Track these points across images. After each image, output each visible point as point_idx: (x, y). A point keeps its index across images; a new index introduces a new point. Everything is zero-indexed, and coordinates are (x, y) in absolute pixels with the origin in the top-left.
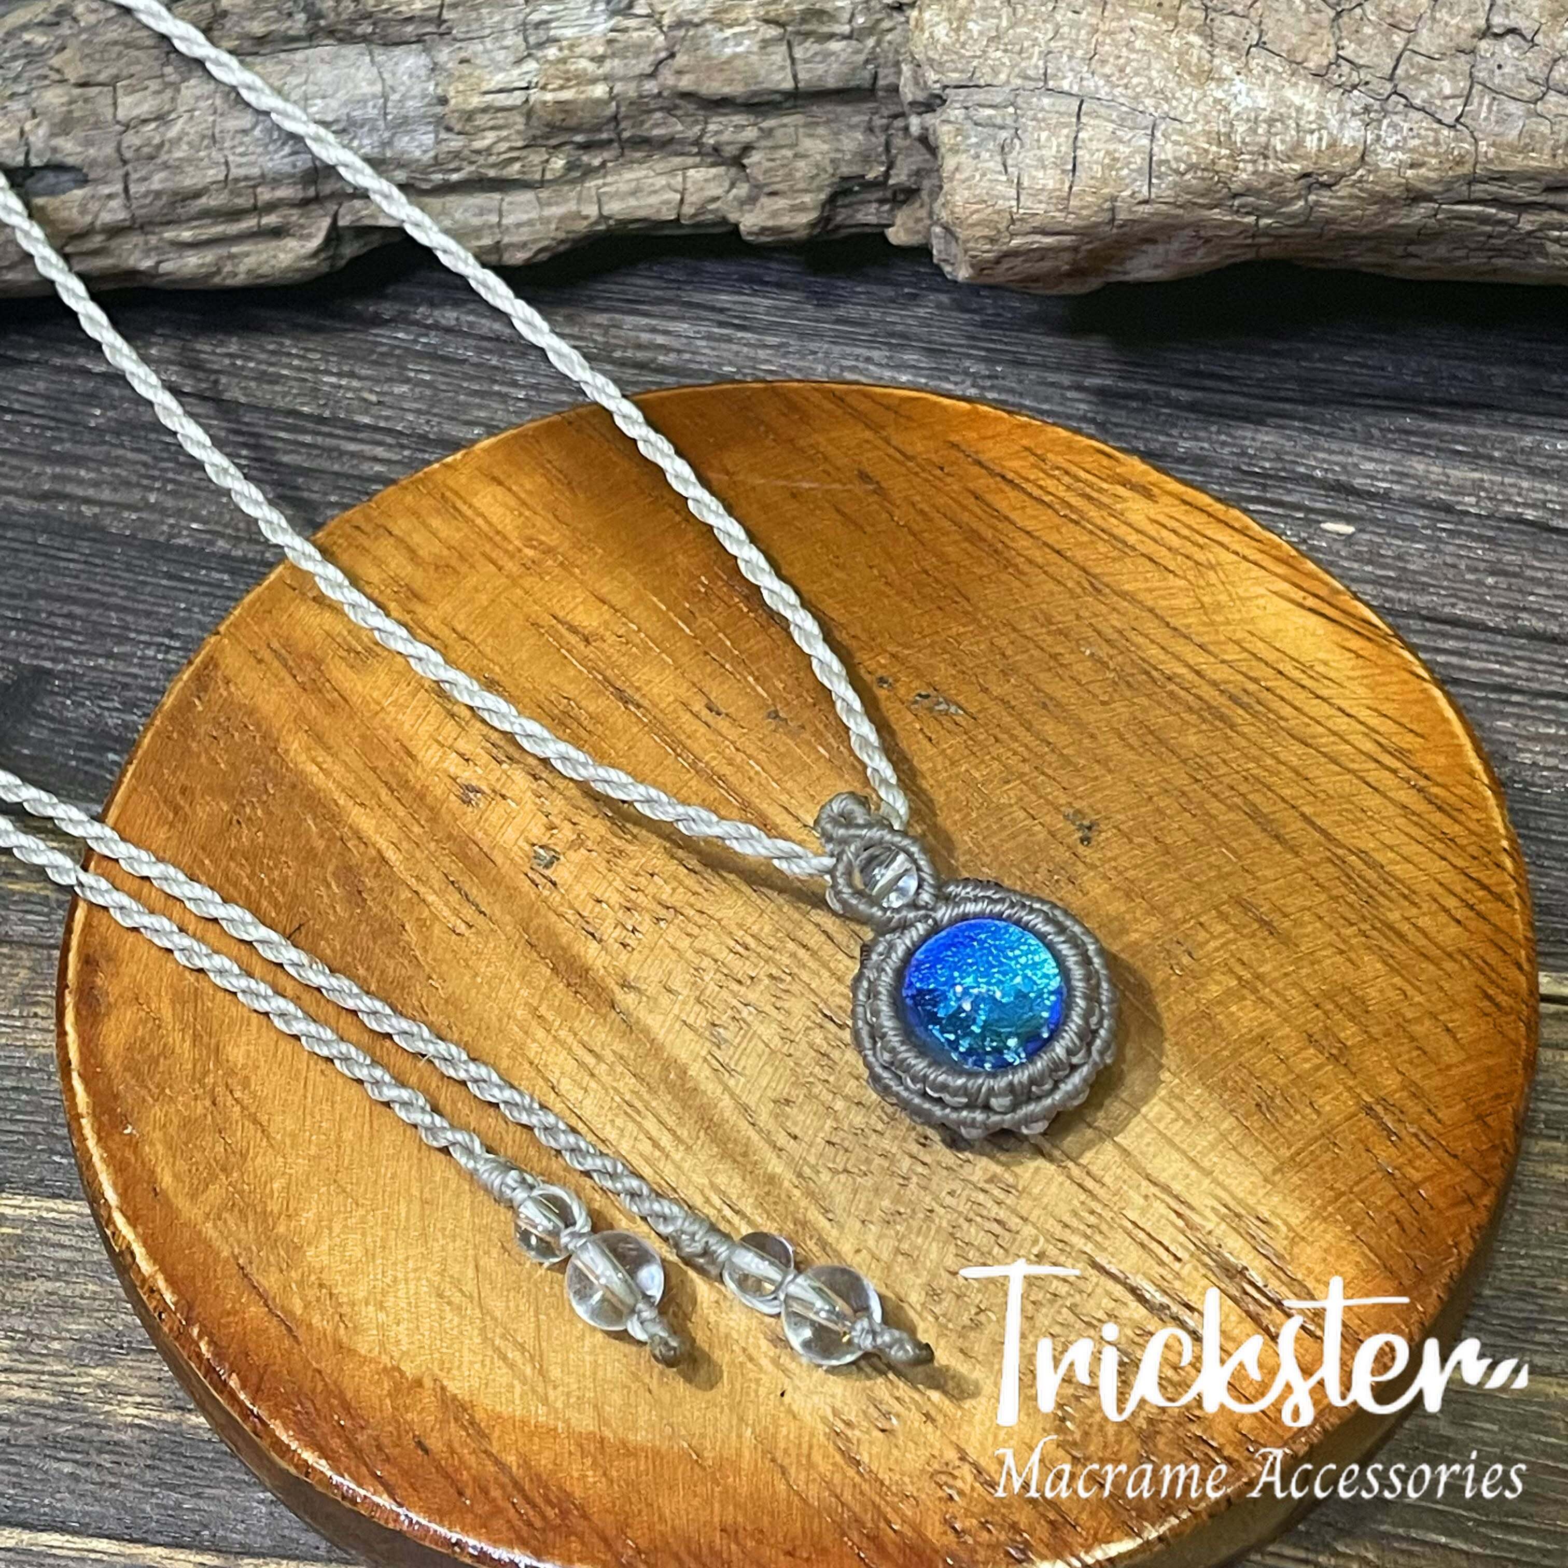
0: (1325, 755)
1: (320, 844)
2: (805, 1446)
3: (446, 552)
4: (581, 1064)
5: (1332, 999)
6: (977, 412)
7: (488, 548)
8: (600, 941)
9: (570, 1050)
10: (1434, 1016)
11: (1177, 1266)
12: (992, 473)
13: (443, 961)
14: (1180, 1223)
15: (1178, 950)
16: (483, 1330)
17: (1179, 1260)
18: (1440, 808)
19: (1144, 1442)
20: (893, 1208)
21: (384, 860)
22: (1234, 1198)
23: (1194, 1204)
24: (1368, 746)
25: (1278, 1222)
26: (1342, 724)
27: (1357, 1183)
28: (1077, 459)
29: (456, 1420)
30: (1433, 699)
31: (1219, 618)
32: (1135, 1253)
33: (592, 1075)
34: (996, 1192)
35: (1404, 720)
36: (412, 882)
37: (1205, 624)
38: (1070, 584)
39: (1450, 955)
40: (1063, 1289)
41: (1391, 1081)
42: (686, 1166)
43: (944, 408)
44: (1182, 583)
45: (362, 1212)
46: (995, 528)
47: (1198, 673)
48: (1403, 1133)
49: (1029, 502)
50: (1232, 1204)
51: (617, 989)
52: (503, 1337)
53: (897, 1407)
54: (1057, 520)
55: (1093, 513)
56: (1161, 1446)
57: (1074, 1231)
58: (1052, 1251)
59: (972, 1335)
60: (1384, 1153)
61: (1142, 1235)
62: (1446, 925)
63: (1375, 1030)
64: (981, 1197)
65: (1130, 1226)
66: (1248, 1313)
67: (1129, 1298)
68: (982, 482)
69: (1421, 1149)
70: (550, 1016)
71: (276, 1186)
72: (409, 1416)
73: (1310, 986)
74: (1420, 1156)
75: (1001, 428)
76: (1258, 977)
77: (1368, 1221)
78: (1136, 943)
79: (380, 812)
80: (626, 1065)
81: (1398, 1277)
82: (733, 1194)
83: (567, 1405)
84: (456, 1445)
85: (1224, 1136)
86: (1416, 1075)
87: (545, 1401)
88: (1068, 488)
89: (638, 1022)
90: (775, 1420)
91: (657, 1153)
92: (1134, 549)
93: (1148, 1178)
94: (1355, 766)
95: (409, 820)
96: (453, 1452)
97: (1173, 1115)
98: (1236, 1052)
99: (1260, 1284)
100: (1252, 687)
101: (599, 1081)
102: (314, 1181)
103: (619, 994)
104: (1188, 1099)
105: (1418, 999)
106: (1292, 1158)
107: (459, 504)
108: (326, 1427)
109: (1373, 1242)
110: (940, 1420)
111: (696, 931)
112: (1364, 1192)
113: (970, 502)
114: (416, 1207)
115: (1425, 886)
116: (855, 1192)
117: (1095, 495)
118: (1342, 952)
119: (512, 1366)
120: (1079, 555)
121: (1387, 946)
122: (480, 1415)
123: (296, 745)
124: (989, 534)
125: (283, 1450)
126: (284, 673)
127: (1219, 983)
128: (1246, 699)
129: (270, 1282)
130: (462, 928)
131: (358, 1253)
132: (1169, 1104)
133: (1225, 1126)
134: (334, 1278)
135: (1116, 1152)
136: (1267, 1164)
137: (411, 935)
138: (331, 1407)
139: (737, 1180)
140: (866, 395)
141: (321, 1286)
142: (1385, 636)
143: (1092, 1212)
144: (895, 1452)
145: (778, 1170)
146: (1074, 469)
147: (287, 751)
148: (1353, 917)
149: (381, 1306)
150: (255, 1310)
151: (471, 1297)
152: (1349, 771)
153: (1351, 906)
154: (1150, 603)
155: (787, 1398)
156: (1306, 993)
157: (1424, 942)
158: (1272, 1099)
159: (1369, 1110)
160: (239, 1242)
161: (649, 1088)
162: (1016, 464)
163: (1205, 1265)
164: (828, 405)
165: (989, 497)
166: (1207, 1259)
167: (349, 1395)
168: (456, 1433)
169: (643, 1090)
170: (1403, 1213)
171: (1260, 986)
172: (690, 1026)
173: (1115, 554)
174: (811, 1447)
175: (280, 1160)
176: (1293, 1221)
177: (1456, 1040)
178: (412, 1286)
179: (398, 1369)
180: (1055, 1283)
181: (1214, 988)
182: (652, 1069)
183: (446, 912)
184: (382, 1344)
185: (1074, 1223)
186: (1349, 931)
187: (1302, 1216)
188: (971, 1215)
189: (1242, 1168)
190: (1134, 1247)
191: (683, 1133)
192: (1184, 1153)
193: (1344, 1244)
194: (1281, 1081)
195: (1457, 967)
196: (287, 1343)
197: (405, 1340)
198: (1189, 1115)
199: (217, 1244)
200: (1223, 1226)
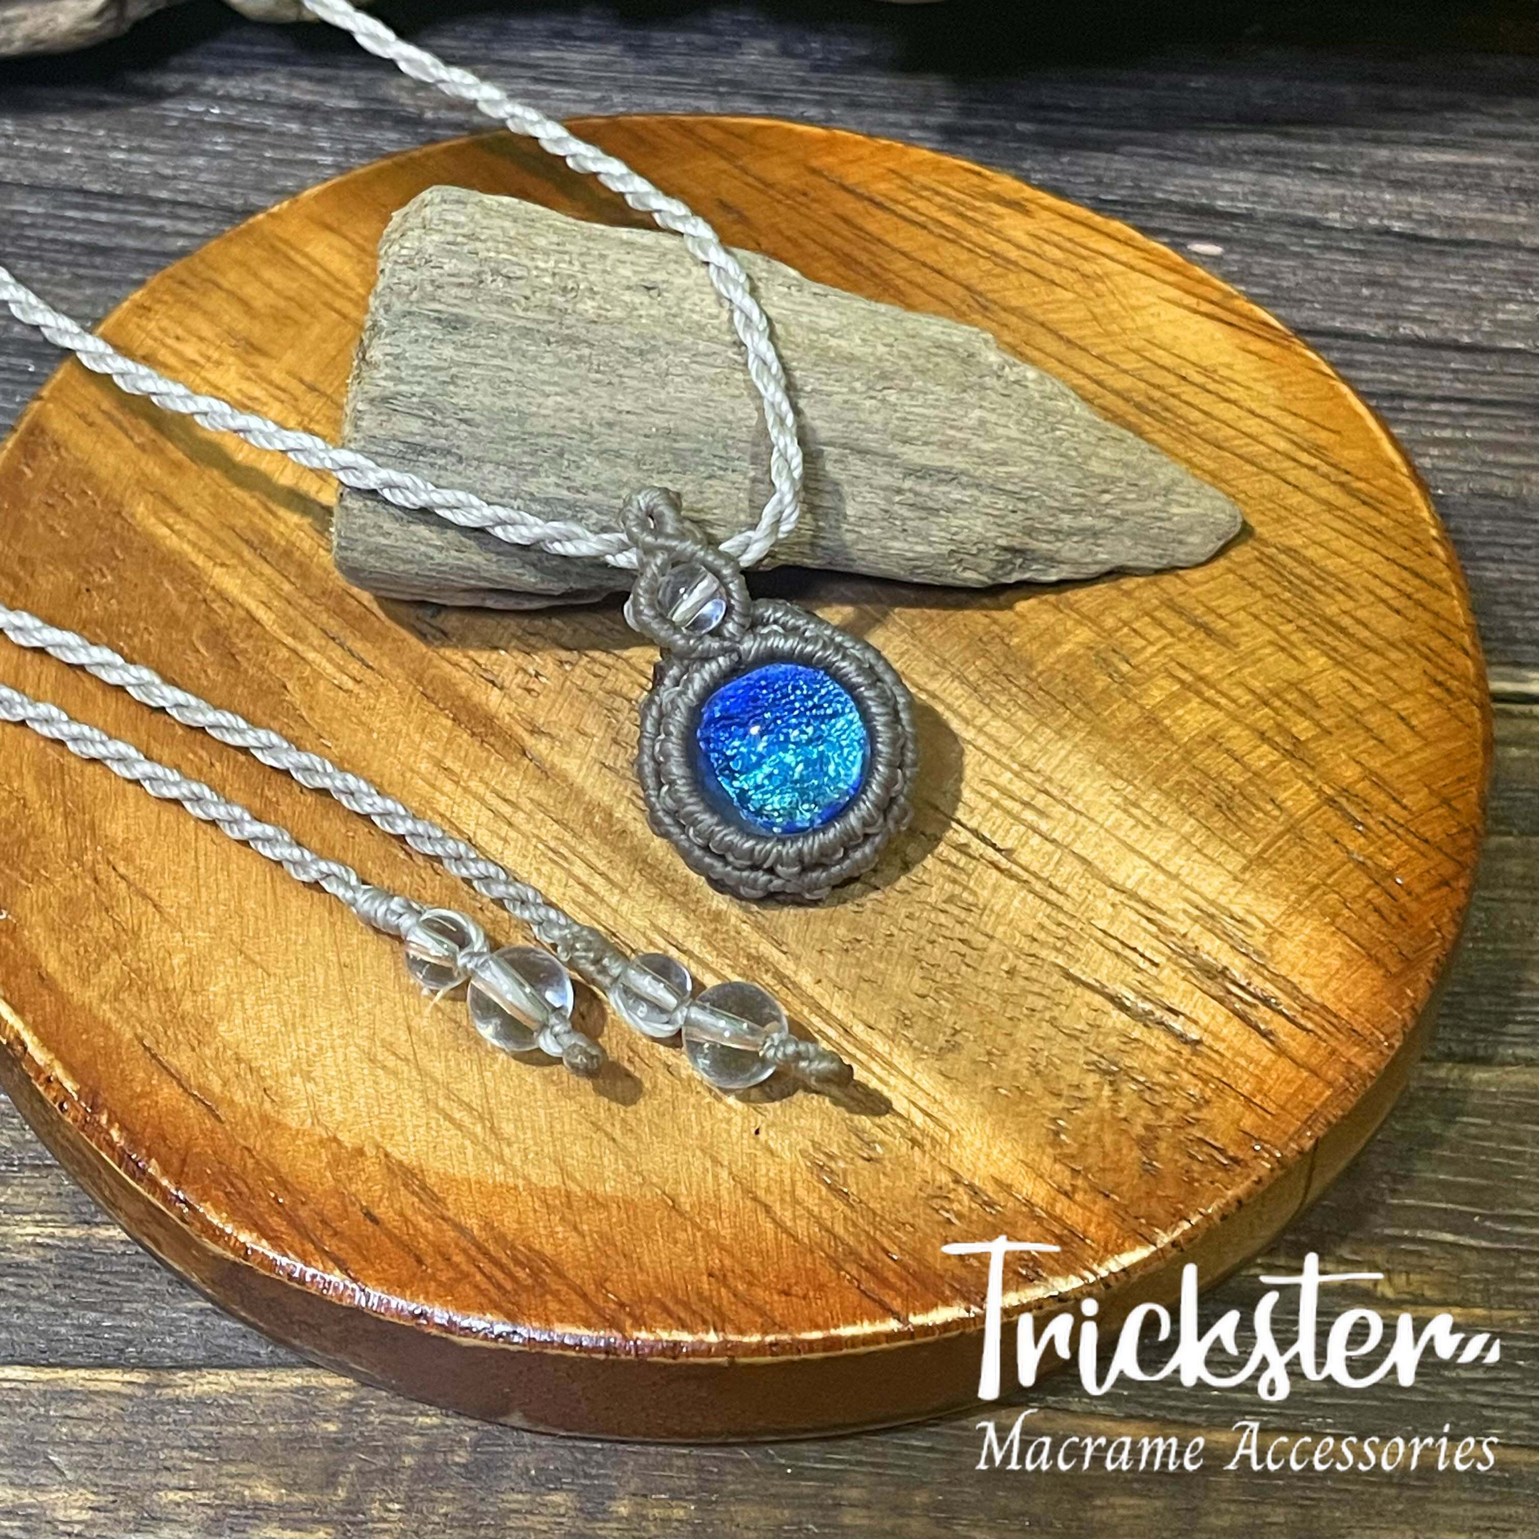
0: (1240, 456)
1: (182, 608)
2: (787, 1181)
3: (282, 304)
4: (496, 814)
5: (1278, 695)
6: (835, 137)
7: (327, 295)
8: (501, 688)
9: (483, 801)
10: (1385, 705)
11: (1154, 971)
12: (861, 197)
13: (331, 719)
14: (1153, 929)
15: (1115, 659)
16: (424, 1091)
17: (1156, 965)
18: (1364, 503)
19: (1143, 1148)
20: (851, 936)
21: (256, 621)
22: (1206, 899)
23: (1164, 907)
24: (1282, 445)
25: (1252, 919)
26: (1252, 425)
27: (1329, 875)
28: (946, 178)
29: (406, 1185)
30: (1344, 396)
31: (1115, 328)
32: (1110, 961)
33: (510, 824)
34: (956, 911)
35: (1317, 419)
36: (289, 641)
37: (1099, 335)
38: (955, 302)
39: (1392, 645)
40: (1040, 1003)
41: (1350, 773)
42: (624, 909)
43: (801, 135)
44: (1070, 296)
45: (273, 981)
46: (871, 252)
47: (1099, 383)
48: (1371, 822)
49: (902, 224)
50: (1203, 904)
51: (526, 735)
52: (448, 1098)
53: (881, 1135)
54: (932, 239)
55: (971, 231)
56: (1162, 1152)
57: (1043, 944)
58: (1023, 966)
59: (950, 1056)
60: (1355, 843)
61: (1114, 944)
62: (1385, 616)
63: (1327, 723)
64: (942, 919)
65: (1100, 935)
66: (1236, 1013)
67: (1109, 1007)
68: (851, 207)
69: (1392, 837)
70: (456, 767)
71: (176, 961)
72: (353, 1188)
73: (1256, 684)
74: (1390, 844)
75: (865, 152)
76: (1201, 679)
77: (1346, 912)
78: (1070, 654)
79: (243, 571)
80: (546, 812)
81: (1384, 966)
82: (678, 933)
83: (525, 1160)
84: (409, 1212)
85: (1187, 839)
86: (1375, 764)
87: (501, 1159)
88: (941, 208)
89: (553, 767)
90: (752, 1157)
91: (591, 899)
92: (1015, 264)
93: (1112, 886)
94: (1273, 466)
95: (278, 579)
96: (406, 1220)
97: (1131, 822)
98: (1188, 755)
99: (1243, 982)
100: (1157, 394)
101: (518, 830)
102: (217, 955)
103: (529, 741)
104: (1144, 805)
105: (1369, 689)
106: (1259, 856)
107: (292, 253)
108: (263, 1206)
109: (1354, 930)
110: (927, 1142)
111: (603, 671)
112: (1337, 883)
113: (840, 226)
114: (335, 972)
115: (1357, 578)
116: (808, 923)
117: (970, 214)
118: (1283, 649)
119: (459, 1127)
120: (961, 273)
121: (1328, 639)
122: (431, 1180)
123: (141, 509)
124: (864, 258)
125: (217, 1235)
126: (120, 436)
127: (1161, 688)
128: (1152, 407)
129: (182, 1061)
130: (350, 684)
131: (276, 1023)
132: (1125, 811)
133: (1186, 829)
134: (254, 1052)
135: (1076, 863)
136: (1235, 862)
137: (295, 695)
138: (266, 1185)
139: (680, 920)
140: (715, 126)
141: (238, 1060)
142: (1286, 337)
143: (1060, 924)
144: (885, 1181)
145: (724, 907)
146: (943, 189)
147: (133, 516)
148: (1290, 614)
149: (308, 1077)
150: (168, 1092)
151: (407, 1060)
152: (1266, 471)
153: (1286, 602)
154: (1041, 318)
155: (762, 1136)
156: (1252, 692)
157: (1367, 634)
158: (1230, 798)
159: (1331, 801)
160: (142, 1024)
161: (575, 835)
162: (882, 186)
163: (1184, 968)
164: (677, 138)
165: (859, 221)
166: (1185, 962)
167: (284, 1170)
168: (406, 1199)
169: (568, 837)
170: (1380, 901)
171: (1204, 688)
172: (609, 768)
173: (998, 270)
174: (793, 1183)
175: (178, 936)
176: (1269, 918)
177: (1412, 728)
178: (340, 1051)
179: (335, 1139)
180: (1031, 998)
181: (1155, 692)
182: (573, 814)
183: (330, 669)
184: (315, 1115)
185: (1041, 936)
186: (1286, 628)
187: (1278, 913)
188: (934, 937)
189: (1210, 869)
190: (1107, 955)
191: (617, 877)
192: (1147, 859)
193: (1324, 936)
194: (1239, 780)
195: (1402, 657)
196: (209, 1123)
197: (339, 1109)
198: (1148, 821)
199: (116, 1026)
200: (1197, 928)
